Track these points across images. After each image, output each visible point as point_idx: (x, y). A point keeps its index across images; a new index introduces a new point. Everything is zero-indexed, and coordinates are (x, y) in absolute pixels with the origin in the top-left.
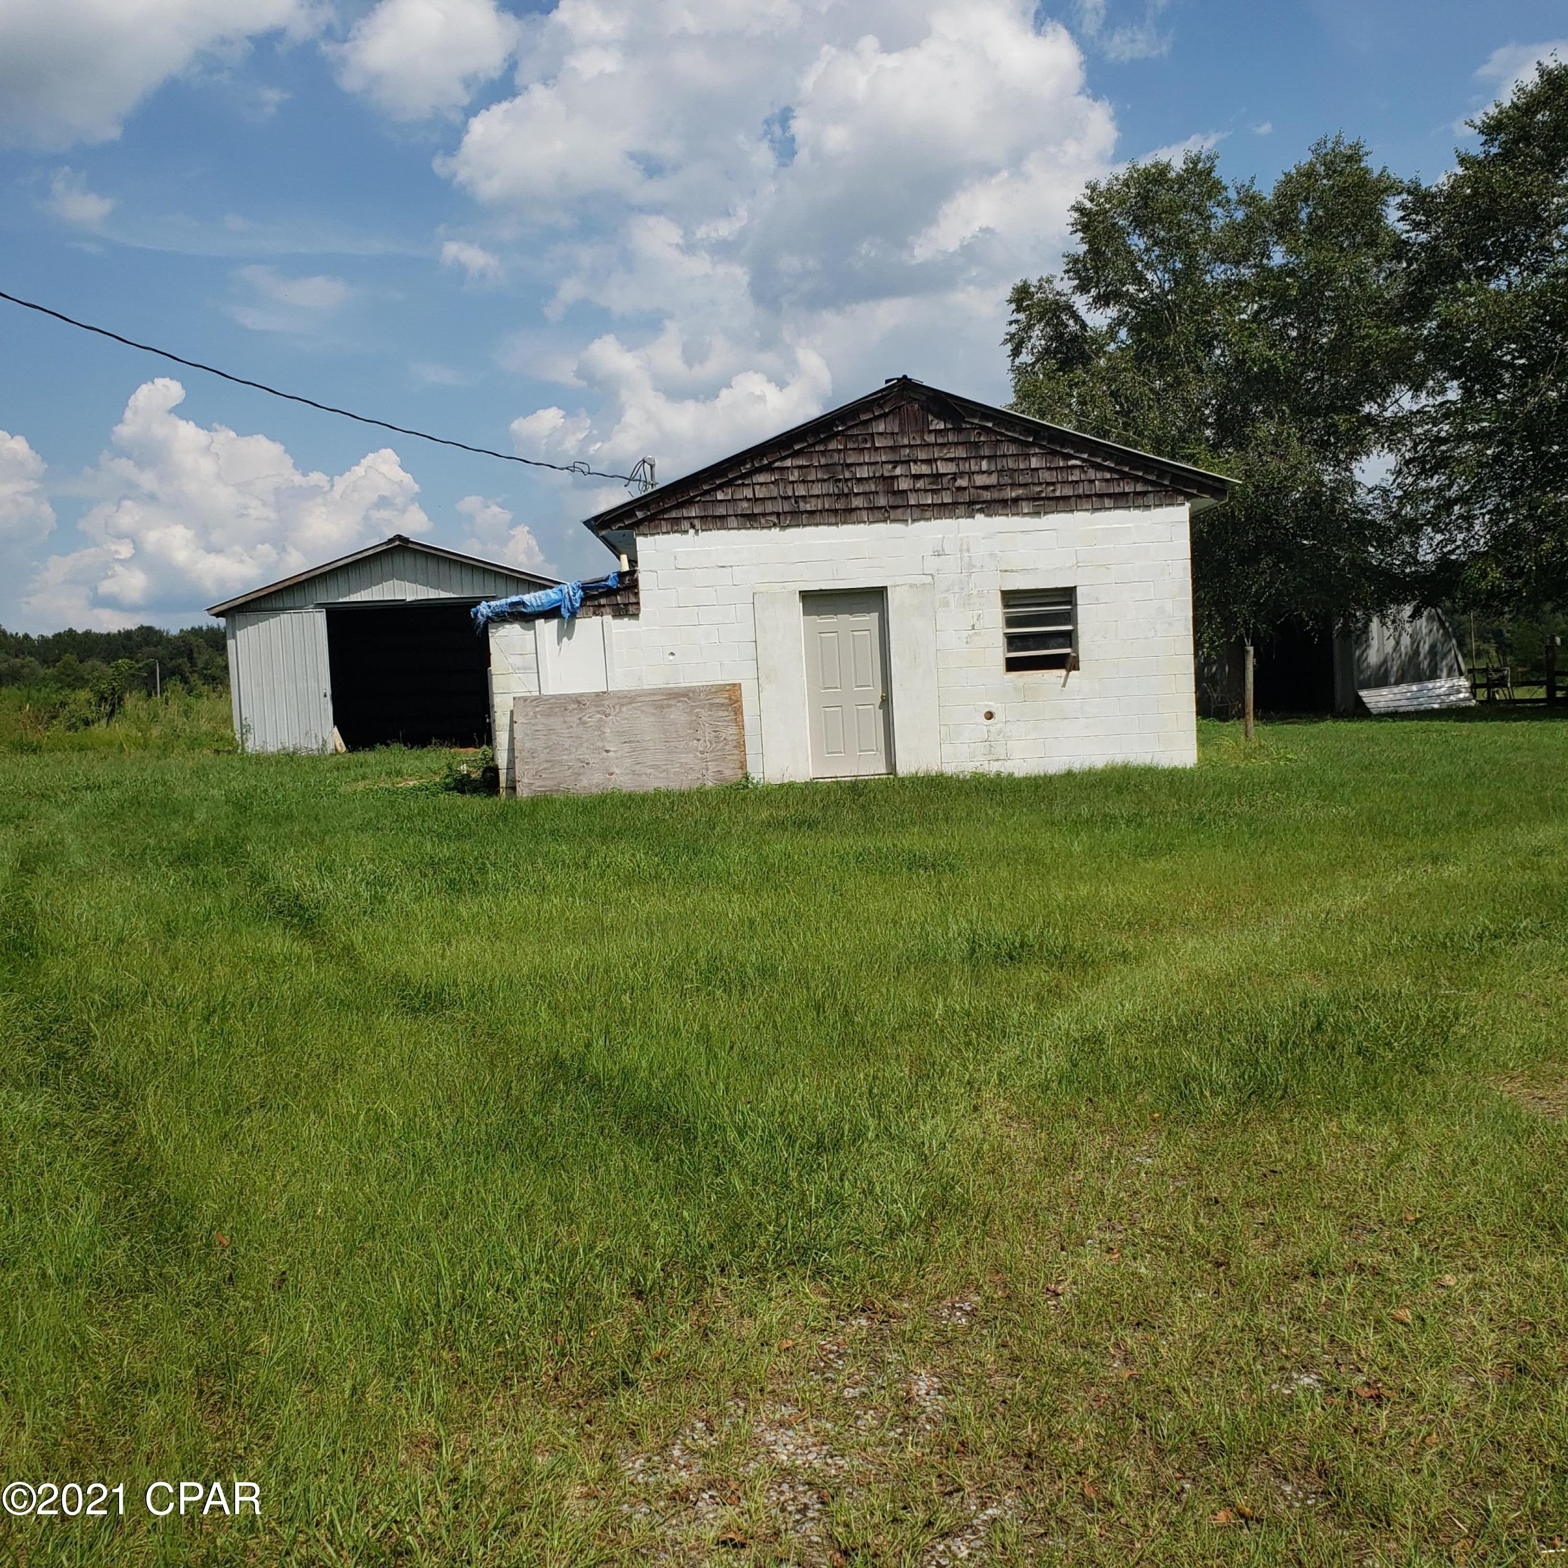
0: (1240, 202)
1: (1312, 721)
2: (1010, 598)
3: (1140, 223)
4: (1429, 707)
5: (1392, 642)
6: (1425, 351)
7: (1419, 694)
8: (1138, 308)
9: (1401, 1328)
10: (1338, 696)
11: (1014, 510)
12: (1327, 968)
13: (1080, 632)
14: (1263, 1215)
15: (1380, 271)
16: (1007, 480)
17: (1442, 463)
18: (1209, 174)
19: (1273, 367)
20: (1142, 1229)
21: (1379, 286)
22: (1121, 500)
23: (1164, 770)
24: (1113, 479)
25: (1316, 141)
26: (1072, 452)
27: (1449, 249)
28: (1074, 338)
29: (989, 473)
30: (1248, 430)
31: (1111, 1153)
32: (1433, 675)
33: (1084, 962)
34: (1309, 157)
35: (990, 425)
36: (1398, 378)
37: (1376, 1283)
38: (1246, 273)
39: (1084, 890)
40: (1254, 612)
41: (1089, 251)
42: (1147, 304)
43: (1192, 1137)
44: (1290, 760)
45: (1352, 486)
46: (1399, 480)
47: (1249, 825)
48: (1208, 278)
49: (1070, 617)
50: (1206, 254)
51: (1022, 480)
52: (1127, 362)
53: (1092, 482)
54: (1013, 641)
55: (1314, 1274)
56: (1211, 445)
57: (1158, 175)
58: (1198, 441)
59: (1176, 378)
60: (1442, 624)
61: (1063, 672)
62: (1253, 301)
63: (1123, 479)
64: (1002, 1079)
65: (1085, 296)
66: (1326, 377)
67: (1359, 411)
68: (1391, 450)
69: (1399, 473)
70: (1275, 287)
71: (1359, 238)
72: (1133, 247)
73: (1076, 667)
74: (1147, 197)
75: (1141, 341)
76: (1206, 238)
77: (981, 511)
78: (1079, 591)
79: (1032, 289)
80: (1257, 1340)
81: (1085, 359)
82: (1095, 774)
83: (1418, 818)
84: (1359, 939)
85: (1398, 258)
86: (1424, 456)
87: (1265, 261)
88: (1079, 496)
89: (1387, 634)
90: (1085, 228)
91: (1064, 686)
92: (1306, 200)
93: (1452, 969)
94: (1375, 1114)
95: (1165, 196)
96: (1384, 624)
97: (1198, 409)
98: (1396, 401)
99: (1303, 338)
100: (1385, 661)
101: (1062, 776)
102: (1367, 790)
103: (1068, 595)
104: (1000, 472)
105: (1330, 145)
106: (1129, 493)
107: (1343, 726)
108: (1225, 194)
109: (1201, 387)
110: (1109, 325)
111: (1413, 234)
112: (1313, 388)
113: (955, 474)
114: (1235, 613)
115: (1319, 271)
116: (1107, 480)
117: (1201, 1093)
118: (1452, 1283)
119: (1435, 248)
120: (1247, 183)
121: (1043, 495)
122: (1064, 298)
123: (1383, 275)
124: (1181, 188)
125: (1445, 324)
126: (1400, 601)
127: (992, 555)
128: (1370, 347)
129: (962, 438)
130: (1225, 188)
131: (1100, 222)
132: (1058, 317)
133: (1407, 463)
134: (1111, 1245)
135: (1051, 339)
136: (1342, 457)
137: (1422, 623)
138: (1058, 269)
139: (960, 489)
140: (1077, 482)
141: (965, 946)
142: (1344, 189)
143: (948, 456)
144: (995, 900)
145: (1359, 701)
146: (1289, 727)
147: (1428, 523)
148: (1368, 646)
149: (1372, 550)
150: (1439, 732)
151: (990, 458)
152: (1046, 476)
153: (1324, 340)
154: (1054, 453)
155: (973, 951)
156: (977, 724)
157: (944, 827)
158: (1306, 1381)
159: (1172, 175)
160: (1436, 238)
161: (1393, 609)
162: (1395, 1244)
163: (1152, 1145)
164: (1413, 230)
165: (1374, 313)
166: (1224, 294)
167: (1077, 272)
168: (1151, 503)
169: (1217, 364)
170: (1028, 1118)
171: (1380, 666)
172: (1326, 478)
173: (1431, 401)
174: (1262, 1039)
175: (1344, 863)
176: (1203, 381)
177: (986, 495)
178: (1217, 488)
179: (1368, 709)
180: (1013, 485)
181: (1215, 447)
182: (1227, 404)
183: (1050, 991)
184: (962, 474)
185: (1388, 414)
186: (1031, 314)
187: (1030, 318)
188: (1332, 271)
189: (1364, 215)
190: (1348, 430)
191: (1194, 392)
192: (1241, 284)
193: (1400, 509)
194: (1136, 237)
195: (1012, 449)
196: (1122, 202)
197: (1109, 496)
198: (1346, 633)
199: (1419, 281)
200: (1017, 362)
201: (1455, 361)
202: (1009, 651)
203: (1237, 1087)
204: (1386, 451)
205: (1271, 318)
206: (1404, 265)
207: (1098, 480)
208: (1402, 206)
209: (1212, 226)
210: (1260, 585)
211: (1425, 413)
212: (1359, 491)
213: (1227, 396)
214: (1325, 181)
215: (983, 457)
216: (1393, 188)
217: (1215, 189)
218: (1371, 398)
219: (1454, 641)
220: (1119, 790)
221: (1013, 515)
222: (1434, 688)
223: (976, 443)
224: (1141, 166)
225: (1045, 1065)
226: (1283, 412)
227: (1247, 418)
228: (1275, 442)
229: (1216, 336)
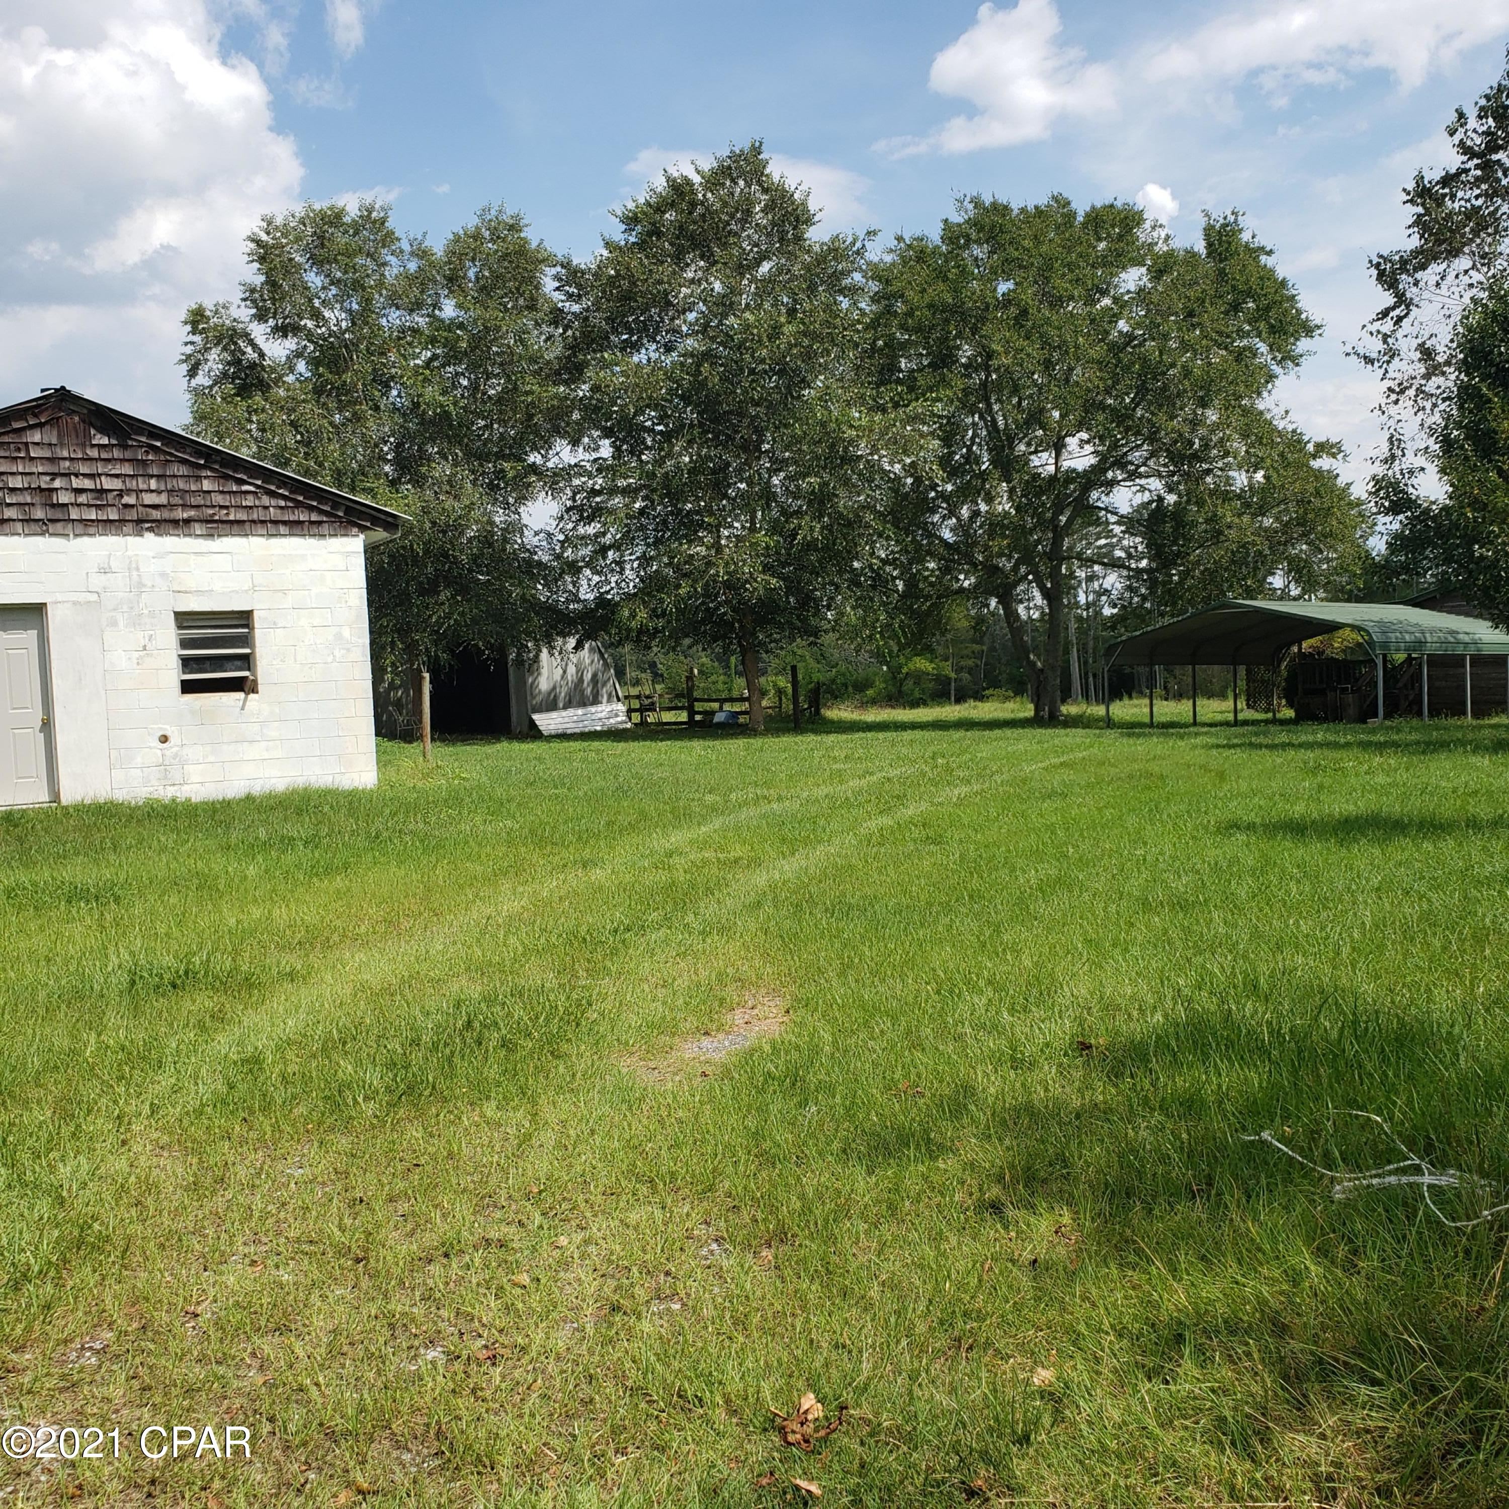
0: (412, 254)
1: (489, 743)
2: (183, 619)
3: (317, 262)
4: (592, 729)
5: (559, 671)
6: (580, 410)
7: (584, 718)
8: (316, 343)
9: (519, 1291)
10: (514, 718)
11: (186, 531)
12: (481, 969)
13: (258, 655)
14: (403, 1207)
15: (541, 333)
16: (176, 500)
17: (596, 513)
18: (383, 223)
19: (445, 412)
20: (287, 1238)
21: (540, 347)
22: (295, 527)
23: (344, 791)
24: (287, 507)
25: (481, 207)
26: (245, 477)
27: (598, 320)
28: (253, 366)
29: (159, 492)
30: (424, 469)
31: (262, 1169)
32: (596, 701)
33: (249, 983)
34: (476, 221)
35: (158, 444)
36: (557, 432)
37: (501, 1254)
38: (421, 321)
39: (257, 913)
40: (435, 641)
41: (266, 283)
42: (325, 340)
43: (344, 1142)
44: (464, 779)
45: (518, 528)
46: (561, 525)
47: (422, 841)
48: (384, 322)
49: (246, 640)
50: (382, 300)
51: (194, 501)
52: (306, 394)
53: (266, 508)
54: (187, 663)
55: (446, 1255)
56: (390, 481)
57: (334, 218)
58: (377, 476)
59: (355, 414)
60: (602, 655)
61: (241, 695)
62: (427, 349)
63: (297, 507)
64: (154, 1110)
65: (263, 326)
66: (496, 426)
67: (525, 460)
68: (554, 498)
69: (561, 518)
70: (446, 339)
71: (521, 302)
72: (310, 284)
73: (254, 690)
74: (323, 237)
75: (320, 376)
76: (380, 284)
77: (150, 529)
78: (256, 615)
79: (208, 313)
80: (389, 1325)
81: (264, 387)
82: (275, 796)
83: (573, 829)
84: (512, 940)
85: (555, 323)
86: (582, 505)
87: (437, 312)
88: (253, 521)
89: (555, 664)
90: (262, 259)
91: (243, 709)
92: (473, 260)
93: (589, 961)
94: (513, 1100)
95: (341, 240)
96: (552, 655)
97: (376, 445)
98: (557, 454)
99: (474, 387)
100: (554, 688)
101: (241, 800)
102: (531, 805)
103: (245, 618)
104: (170, 492)
105: (493, 212)
106: (303, 522)
107: (518, 747)
108: (398, 245)
109: (379, 425)
110: (288, 357)
111: (567, 304)
112: (483, 435)
113: (121, 490)
114: (417, 641)
115: (486, 328)
116: (281, 508)
117: (355, 1099)
118: (565, 1243)
119: (586, 319)
120: (420, 238)
121: (217, 518)
122: (240, 326)
123: (543, 337)
124: (356, 233)
125: (595, 389)
126: (564, 635)
127: (163, 575)
128: (533, 402)
129: (128, 455)
130: (398, 240)
131: (276, 255)
132: (235, 344)
133: (568, 510)
134: (255, 1258)
135: (229, 363)
136: (511, 500)
137: (585, 653)
138: (236, 296)
139: (126, 506)
140: (251, 507)
141: (125, 978)
142: (507, 255)
143: (113, 472)
144: (162, 929)
145: (533, 725)
146: (468, 748)
147: (587, 565)
148: (539, 674)
149: (540, 587)
150: (598, 751)
151: (159, 477)
152: (219, 499)
153: (493, 392)
154: (226, 477)
155: (133, 983)
156: (150, 748)
157: (112, 857)
158: (431, 1354)
159: (347, 219)
160: (587, 310)
161: (559, 641)
162: (520, 1217)
163: (304, 1155)
164: (567, 300)
165: (535, 372)
166: (399, 338)
167: (254, 301)
168: (326, 533)
169: (393, 404)
170: (180, 1145)
171: (549, 694)
172: (497, 520)
173: (587, 456)
174: (416, 1042)
175: (507, 872)
176: (380, 419)
177: (156, 514)
178: (389, 522)
179: (540, 731)
180: (184, 506)
181: (394, 483)
182: (403, 444)
183: (212, 1017)
184: (129, 491)
185: (550, 465)
186: (207, 337)
187: (207, 340)
188: (498, 328)
189: (523, 280)
190: (515, 477)
191: (373, 428)
192: (416, 331)
193: (563, 552)
194: (313, 274)
195: (183, 470)
196: (298, 239)
197: (285, 523)
198: (520, 662)
199: (573, 347)
200: (194, 383)
201: (606, 421)
202: (184, 673)
203: (389, 1090)
204: (550, 498)
205: (443, 366)
206: (561, 331)
207: (273, 508)
208: (557, 278)
209: (387, 273)
210: (440, 617)
211: (581, 467)
212: (526, 533)
213: (405, 436)
214: (490, 245)
215: (152, 476)
216: (549, 260)
217: (389, 239)
218: (535, 448)
219: (612, 671)
220: (299, 812)
221: (185, 535)
222: (596, 712)
223: (143, 461)
224: (317, 207)
225: (201, 1090)
226: (456, 454)
227: (423, 457)
228: (449, 482)
229: (392, 378)
